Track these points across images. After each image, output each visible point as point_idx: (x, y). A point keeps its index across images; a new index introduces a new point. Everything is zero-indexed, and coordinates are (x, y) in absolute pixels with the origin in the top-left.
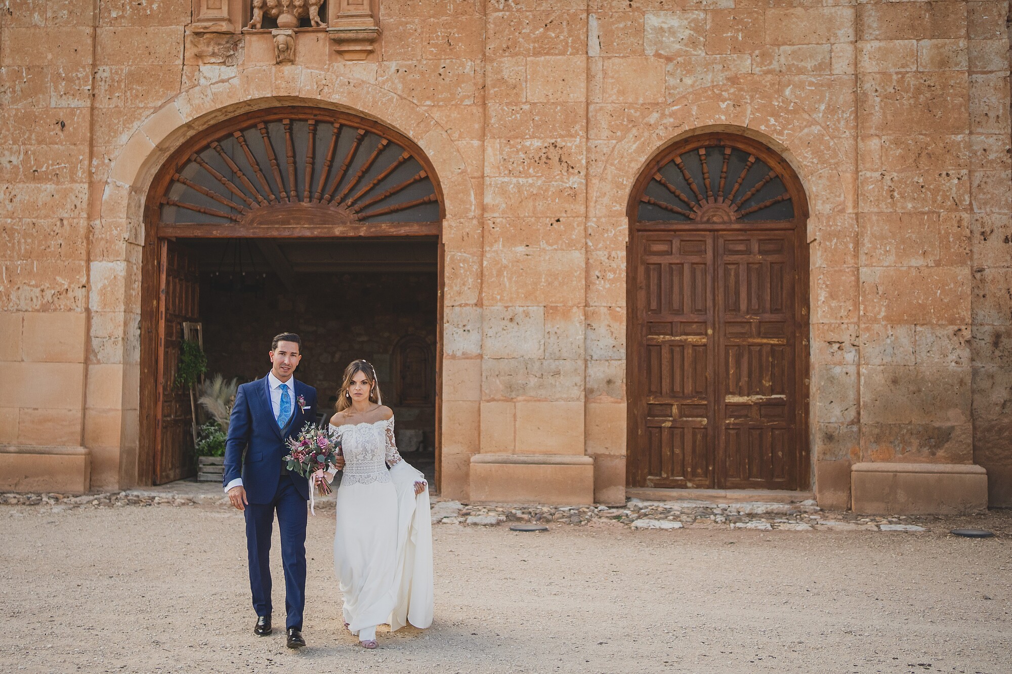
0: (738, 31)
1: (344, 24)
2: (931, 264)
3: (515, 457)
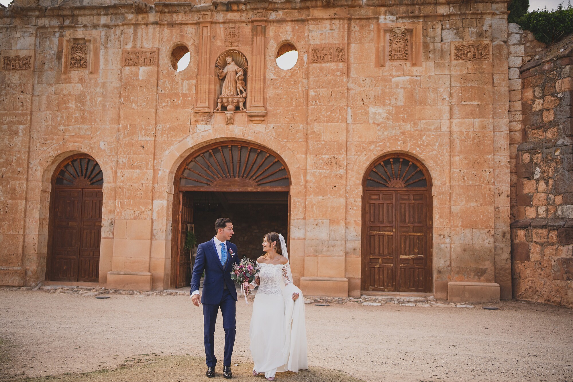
0: (405, 114)
1: (253, 110)
2: (479, 205)
3: (318, 278)
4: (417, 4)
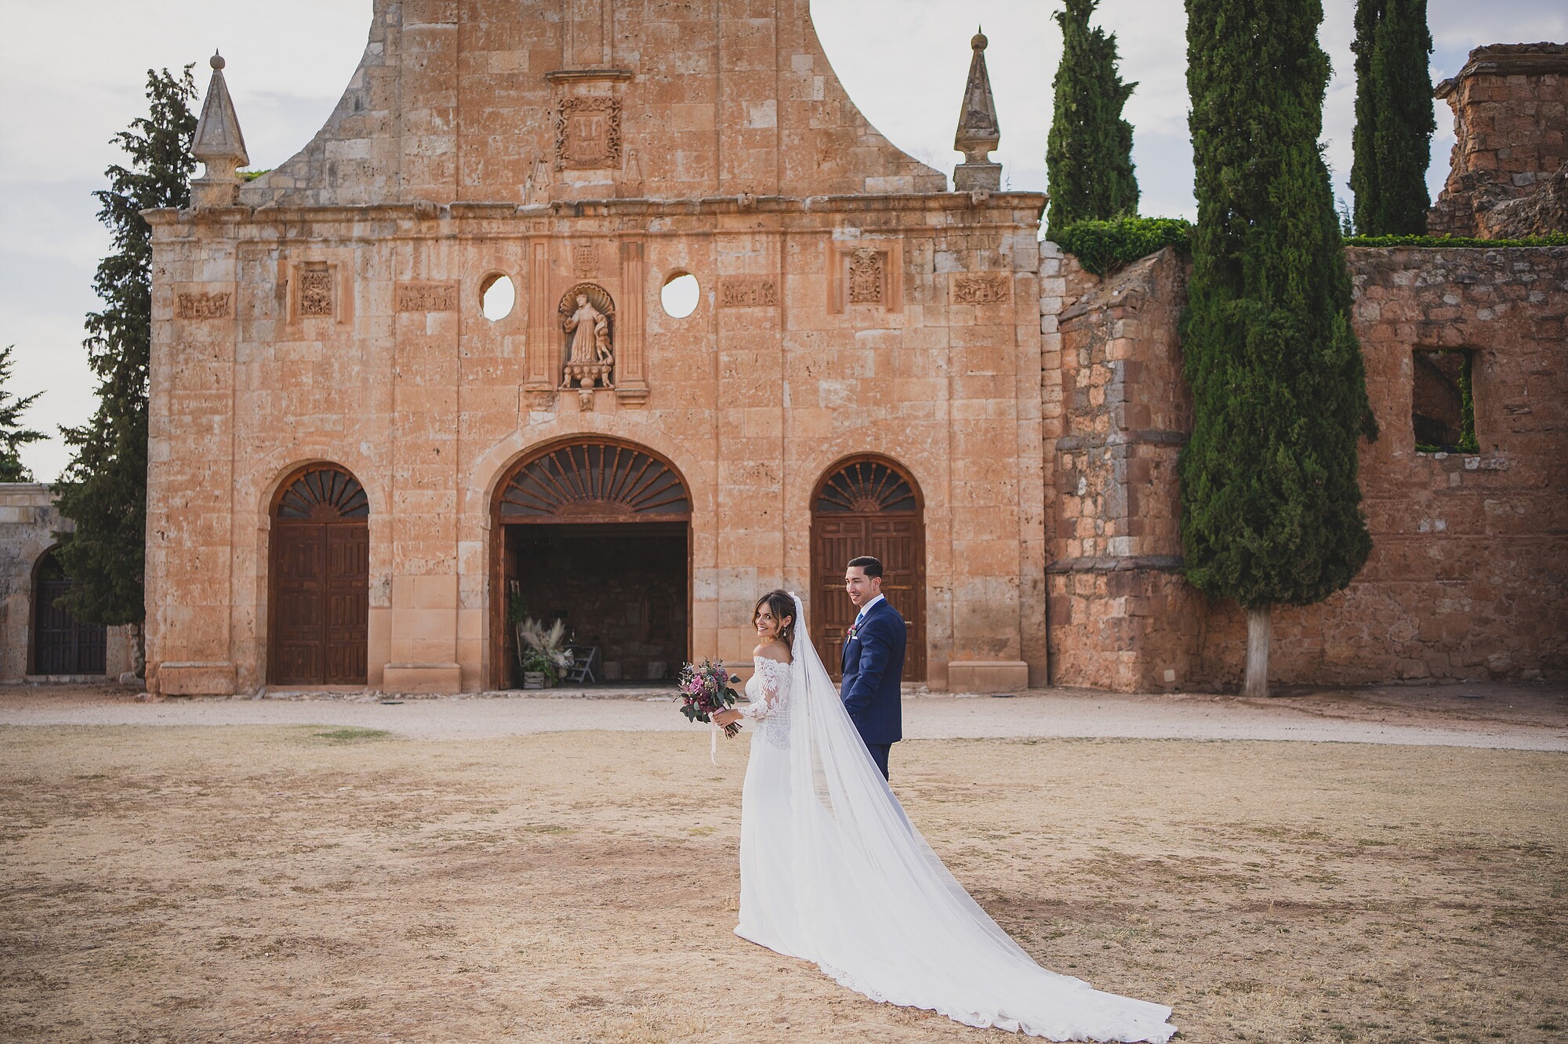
0: (877, 392)
1: (625, 386)
2: (995, 538)
4: (894, 209)
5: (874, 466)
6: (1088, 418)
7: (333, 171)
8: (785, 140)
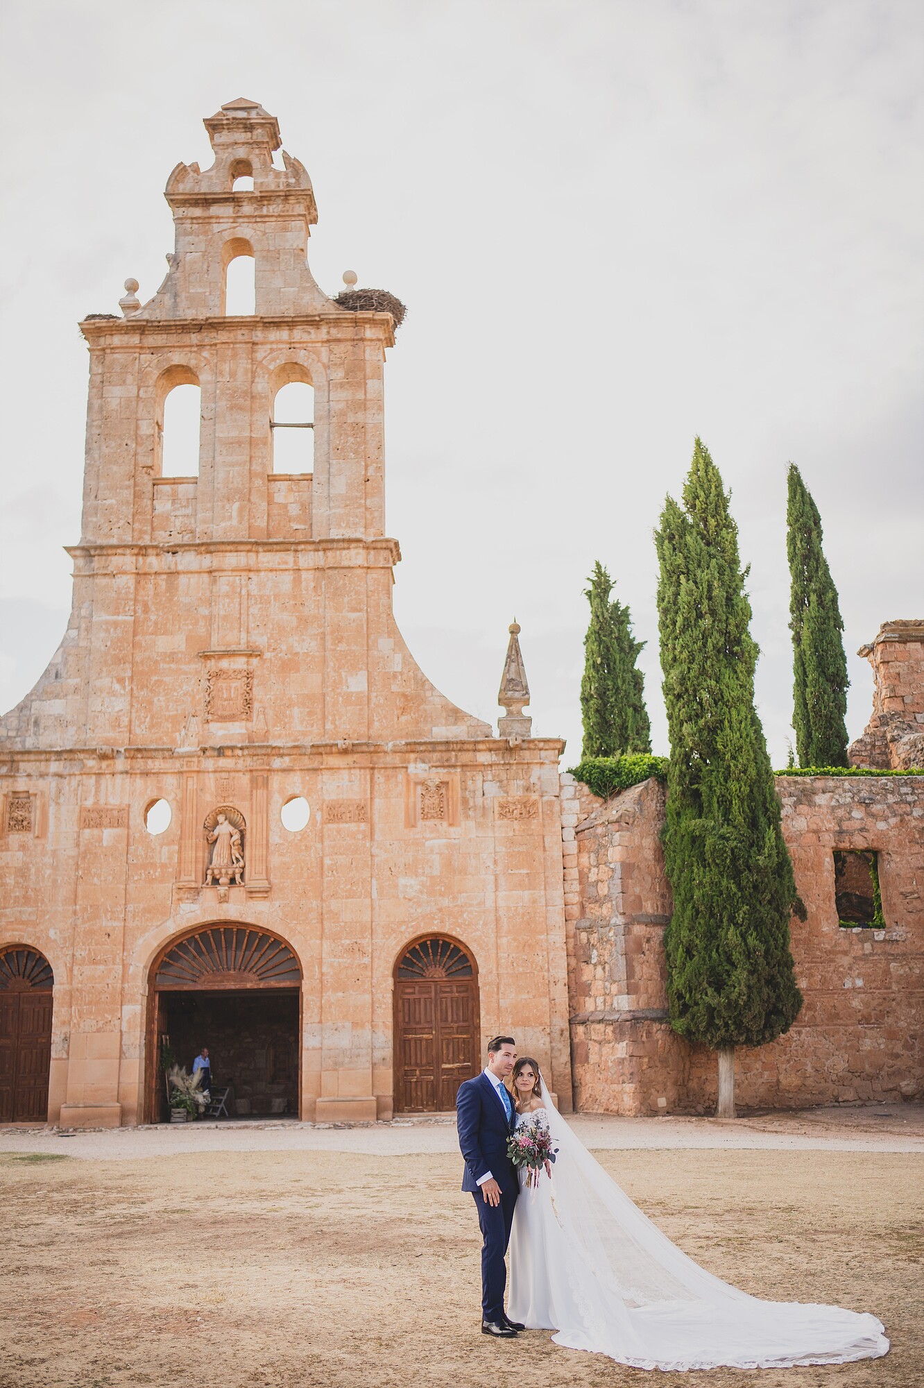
0: (442, 886)
1: (253, 883)
2: (531, 997)
3: (339, 1099)
4: (453, 750)
5: (441, 942)
6: (598, 905)
7: (36, 723)
8: (374, 700)
